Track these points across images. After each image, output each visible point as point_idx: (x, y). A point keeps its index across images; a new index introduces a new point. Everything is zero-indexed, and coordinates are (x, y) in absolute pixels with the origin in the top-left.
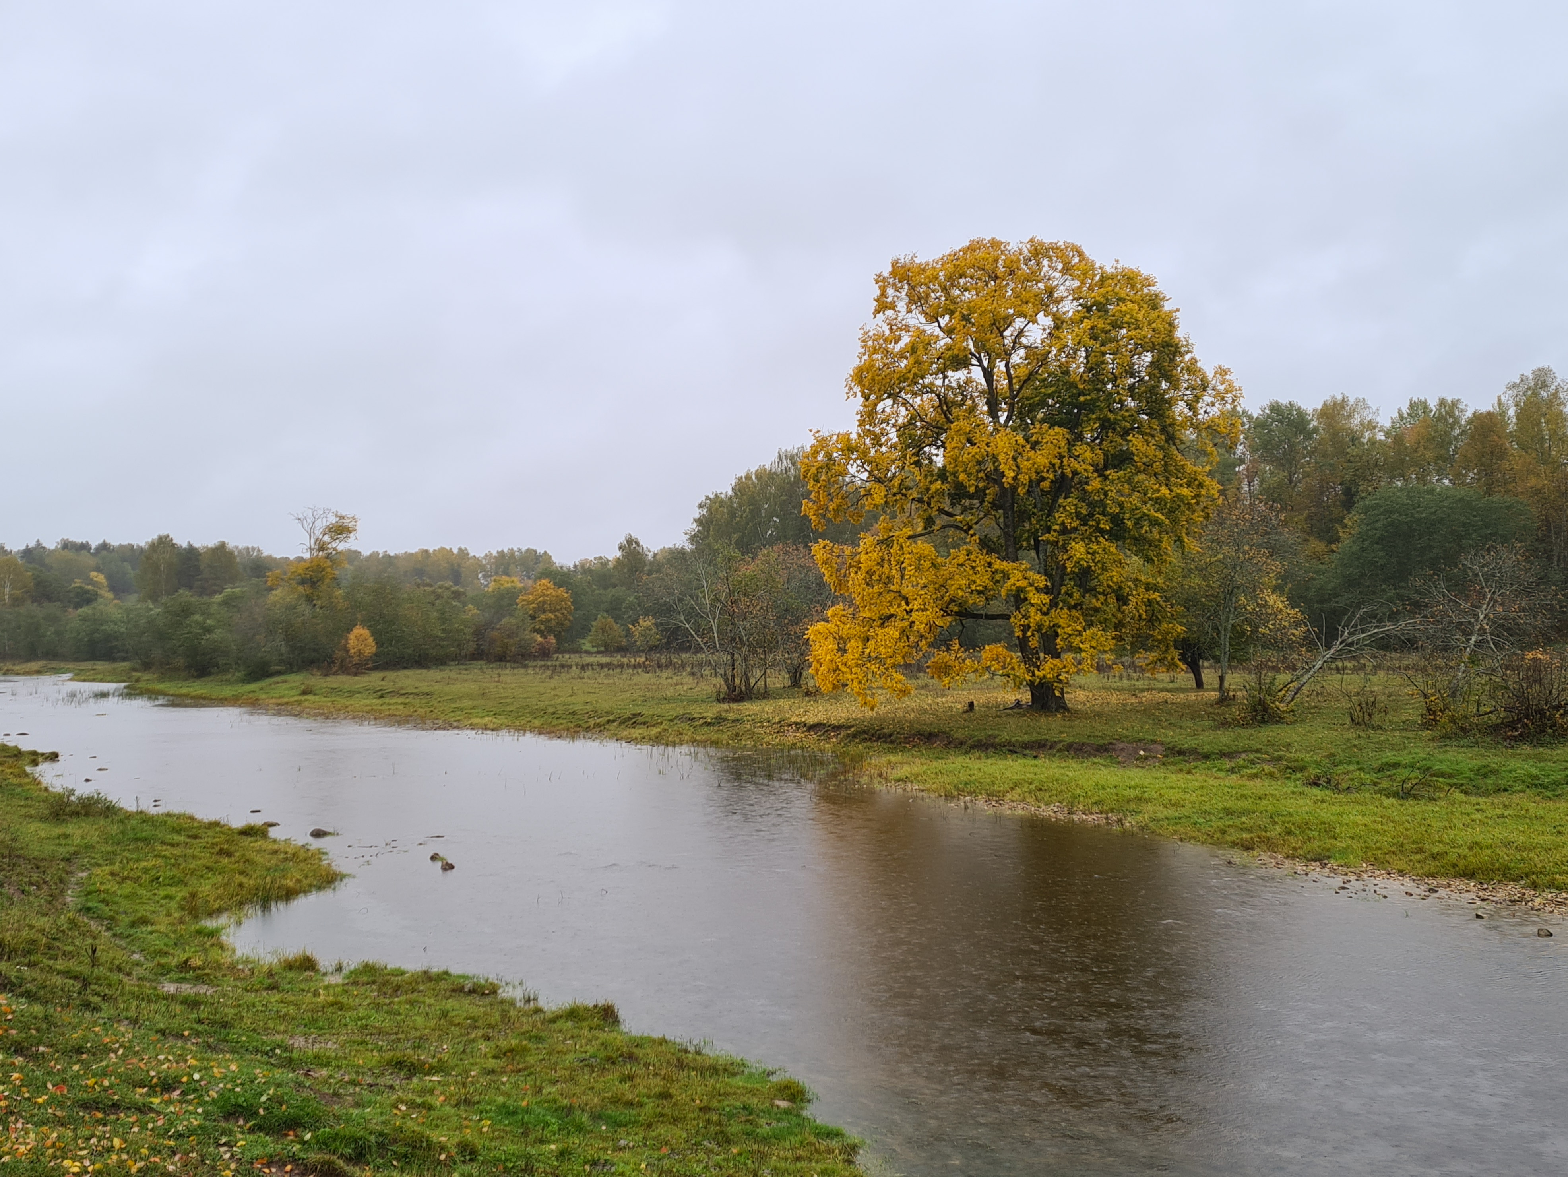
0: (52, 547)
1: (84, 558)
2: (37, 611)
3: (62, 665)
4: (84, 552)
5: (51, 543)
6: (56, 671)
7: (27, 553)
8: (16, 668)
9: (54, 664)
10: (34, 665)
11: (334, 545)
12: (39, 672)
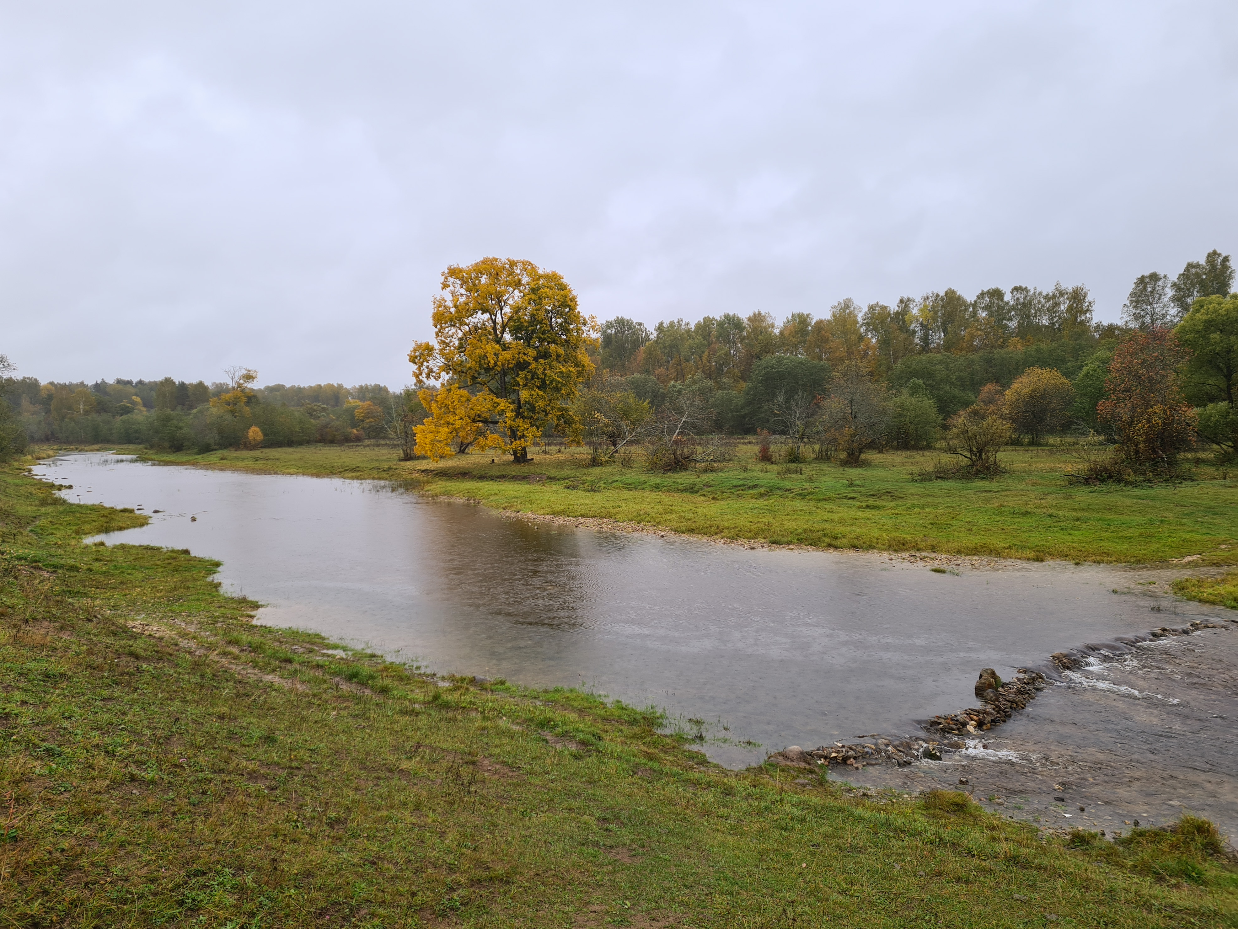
0: (111, 383)
1: (128, 388)
2: (98, 418)
3: (111, 446)
4: (129, 385)
5: (111, 380)
6: (108, 449)
7: (97, 385)
8: (86, 448)
9: (106, 446)
10: (96, 447)
11: (246, 385)
12: (98, 450)
